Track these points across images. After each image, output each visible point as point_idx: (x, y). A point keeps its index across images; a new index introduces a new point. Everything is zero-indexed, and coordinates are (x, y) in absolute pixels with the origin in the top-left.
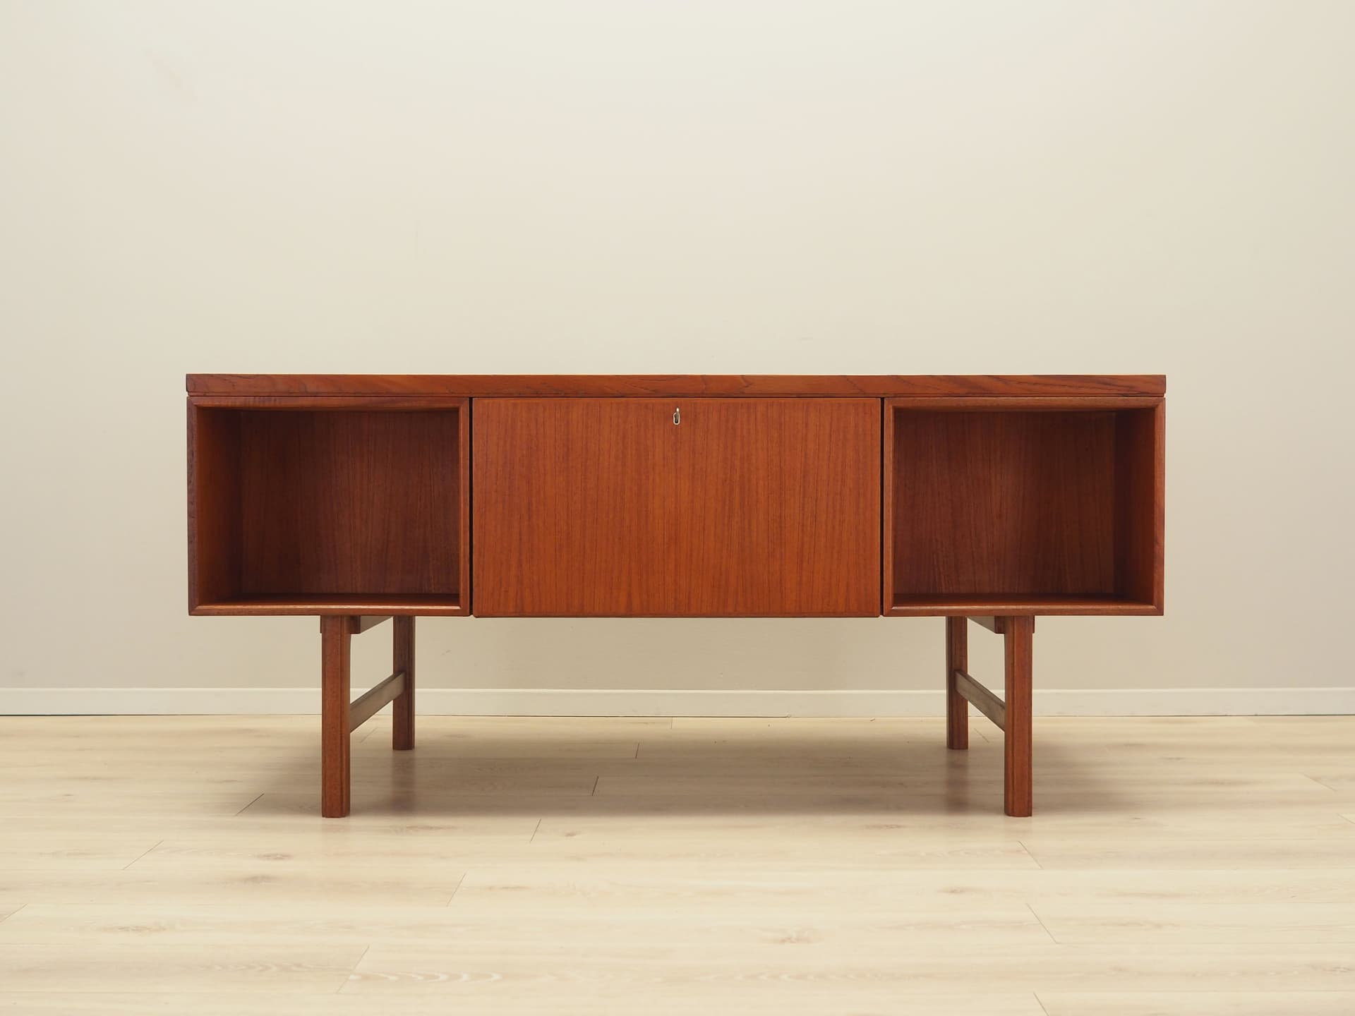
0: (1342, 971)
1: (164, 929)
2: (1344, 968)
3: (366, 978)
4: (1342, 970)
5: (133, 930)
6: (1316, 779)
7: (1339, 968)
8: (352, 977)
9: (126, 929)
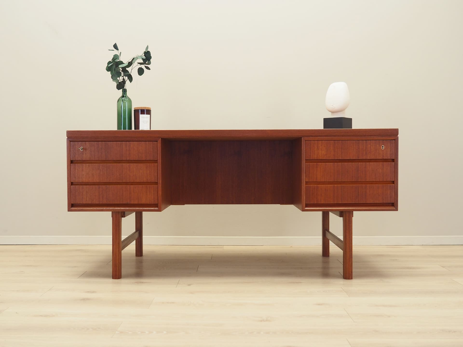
1: (54, 316)
3: (121, 332)
4: (453, 332)
6: (444, 267)
7: (451, 331)
8: (117, 332)
9: (41, 316)
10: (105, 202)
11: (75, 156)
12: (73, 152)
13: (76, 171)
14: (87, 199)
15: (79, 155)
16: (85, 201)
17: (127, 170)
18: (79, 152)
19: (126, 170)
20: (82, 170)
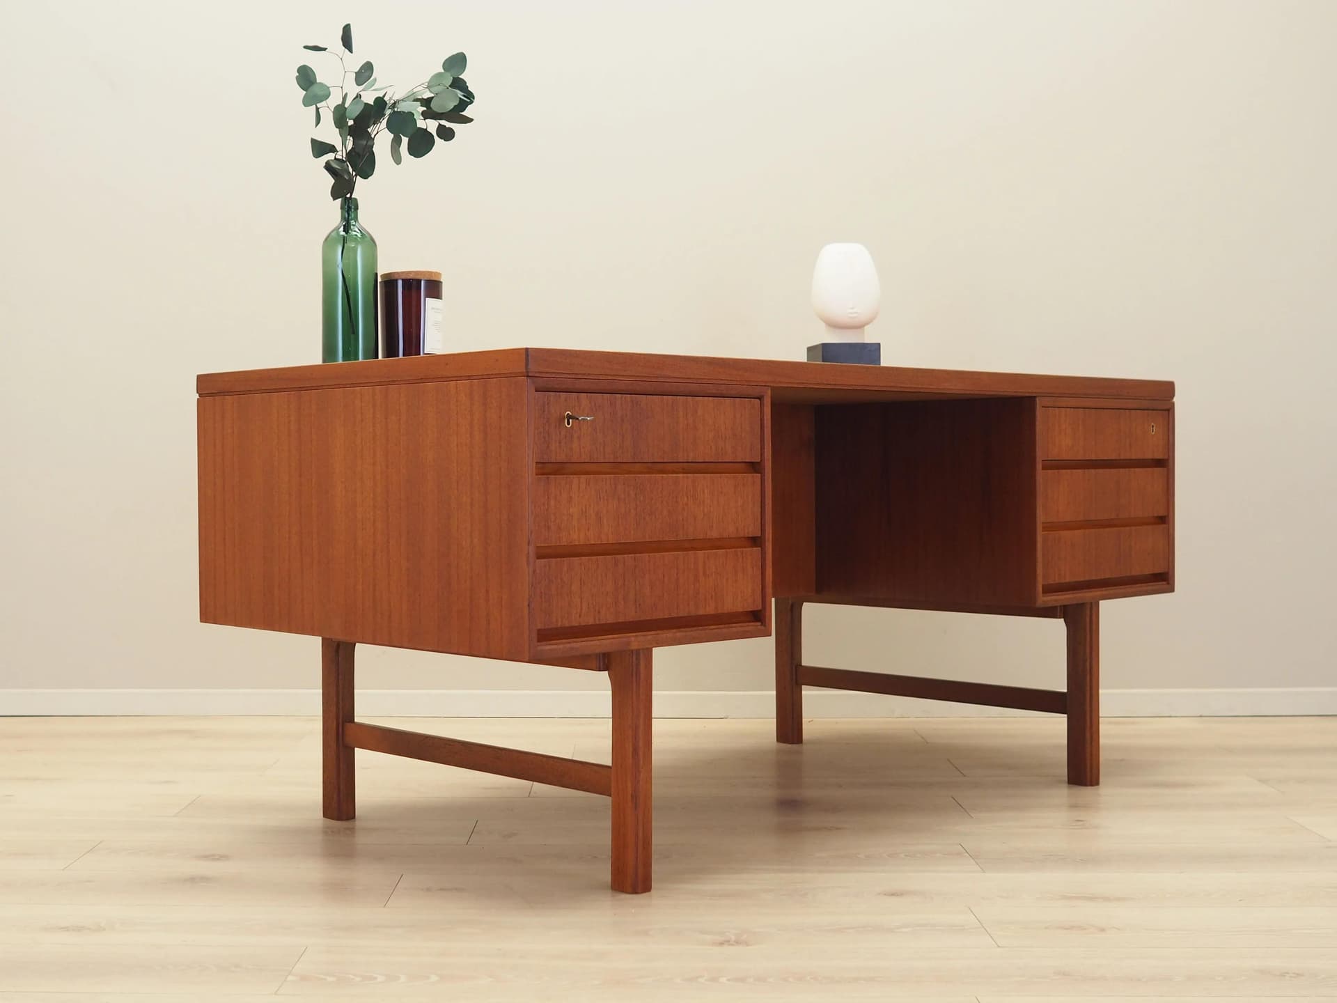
0: (1291, 977)
1: (104, 929)
2: (1294, 973)
3: (304, 978)
4: (1292, 975)
5: (73, 930)
6: (1263, 781)
7: (1288, 973)
8: (290, 978)
9: (66, 929)
10: (631, 615)
11: (548, 447)
12: (542, 430)
13: (552, 503)
14: (581, 609)
15: (560, 443)
16: (578, 615)
17: (687, 497)
18: (560, 433)
19: (686, 499)
20: (570, 500)
